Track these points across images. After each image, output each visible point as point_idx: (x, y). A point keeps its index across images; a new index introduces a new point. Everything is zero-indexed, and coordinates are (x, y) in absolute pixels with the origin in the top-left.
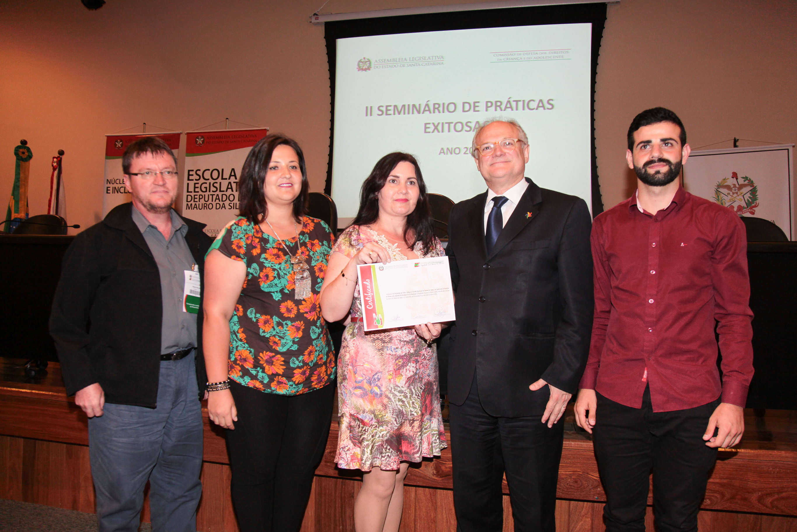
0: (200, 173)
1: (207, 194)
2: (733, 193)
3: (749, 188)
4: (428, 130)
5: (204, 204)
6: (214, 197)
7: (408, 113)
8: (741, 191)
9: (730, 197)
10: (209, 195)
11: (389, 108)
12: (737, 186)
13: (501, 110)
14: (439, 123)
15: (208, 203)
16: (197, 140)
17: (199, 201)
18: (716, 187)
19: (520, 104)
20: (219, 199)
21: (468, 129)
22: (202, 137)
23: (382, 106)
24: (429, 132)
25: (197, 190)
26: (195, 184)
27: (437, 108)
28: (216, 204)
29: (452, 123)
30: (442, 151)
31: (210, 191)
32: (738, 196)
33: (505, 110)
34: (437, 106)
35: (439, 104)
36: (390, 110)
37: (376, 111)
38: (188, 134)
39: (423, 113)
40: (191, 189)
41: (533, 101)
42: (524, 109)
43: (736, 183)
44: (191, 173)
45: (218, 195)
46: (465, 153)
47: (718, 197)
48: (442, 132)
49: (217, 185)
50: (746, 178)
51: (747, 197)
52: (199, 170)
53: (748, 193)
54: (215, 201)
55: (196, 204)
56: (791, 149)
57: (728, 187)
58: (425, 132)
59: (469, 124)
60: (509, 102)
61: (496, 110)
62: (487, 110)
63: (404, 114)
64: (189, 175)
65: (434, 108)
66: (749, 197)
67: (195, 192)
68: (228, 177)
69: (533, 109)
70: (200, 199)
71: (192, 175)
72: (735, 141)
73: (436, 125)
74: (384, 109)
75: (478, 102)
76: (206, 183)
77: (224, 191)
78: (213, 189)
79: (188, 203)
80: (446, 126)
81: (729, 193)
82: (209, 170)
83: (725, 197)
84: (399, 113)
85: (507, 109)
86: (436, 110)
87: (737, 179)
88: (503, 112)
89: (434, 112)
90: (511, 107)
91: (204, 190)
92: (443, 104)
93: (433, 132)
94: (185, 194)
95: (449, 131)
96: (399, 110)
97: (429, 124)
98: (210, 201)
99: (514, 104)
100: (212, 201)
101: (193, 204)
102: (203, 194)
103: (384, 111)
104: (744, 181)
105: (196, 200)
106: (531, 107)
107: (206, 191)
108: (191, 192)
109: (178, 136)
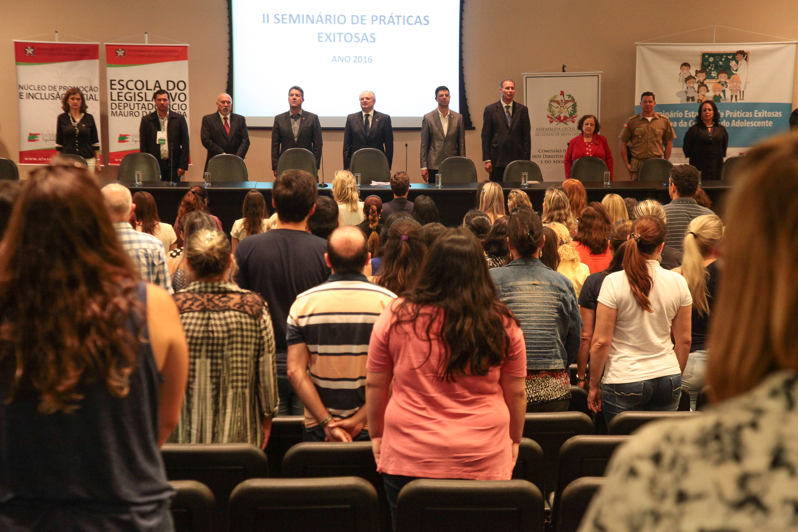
0: (124, 83)
1: (132, 103)
2: (561, 107)
3: (571, 104)
4: (321, 39)
5: (130, 112)
6: (140, 106)
7: (303, 23)
8: (566, 105)
9: (558, 109)
10: (134, 104)
11: (284, 17)
12: (564, 101)
13: (385, 24)
14: (331, 34)
15: (134, 111)
16: (118, 52)
17: (124, 109)
18: (549, 102)
19: (401, 19)
20: (145, 108)
21: (357, 40)
22: (123, 50)
23: (278, 15)
24: (322, 41)
25: (120, 98)
26: (118, 93)
27: (328, 19)
28: (143, 112)
29: (342, 34)
30: (334, 59)
31: (135, 100)
32: (564, 109)
33: (388, 24)
34: (328, 18)
35: (330, 16)
36: (286, 19)
37: (272, 19)
38: (107, 45)
39: (316, 23)
40: (115, 97)
41: (412, 17)
42: (404, 24)
43: (562, 99)
44: (113, 82)
45: (144, 104)
46: (354, 62)
47: (551, 109)
48: (334, 41)
49: (143, 95)
50: (569, 96)
51: (570, 109)
52: (123, 80)
53: (571, 107)
54: (141, 109)
55: (121, 112)
56: (600, 76)
57: (558, 102)
58: (319, 41)
59: (357, 35)
60: (391, 17)
61: (380, 24)
62: (372, 24)
63: (299, 23)
64: (111, 84)
65: (326, 19)
66: (572, 110)
67: (119, 100)
68: (153, 88)
69: (412, 24)
70: (124, 107)
71: (115, 85)
72: (564, 67)
73: (328, 35)
74: (280, 17)
75: (365, 16)
76: (130, 93)
77: (149, 101)
78: (138, 98)
79: (113, 110)
80: (337, 36)
81: (558, 107)
82: (132, 81)
83: (555, 109)
84: (294, 22)
85: (390, 23)
86: (328, 21)
87: (564, 96)
88: (386, 25)
89: (326, 23)
90: (393, 22)
91: (129, 99)
92: (335, 16)
93: (326, 41)
94: (110, 102)
95: (340, 41)
96: (294, 20)
97: (322, 33)
98: (136, 109)
99: (395, 19)
100: (138, 109)
101: (118, 111)
102: (128, 102)
103: (280, 19)
104: (569, 98)
105: (120, 108)
106: (410, 22)
107: (131, 100)
108: (115, 100)
109: (96, 47)
